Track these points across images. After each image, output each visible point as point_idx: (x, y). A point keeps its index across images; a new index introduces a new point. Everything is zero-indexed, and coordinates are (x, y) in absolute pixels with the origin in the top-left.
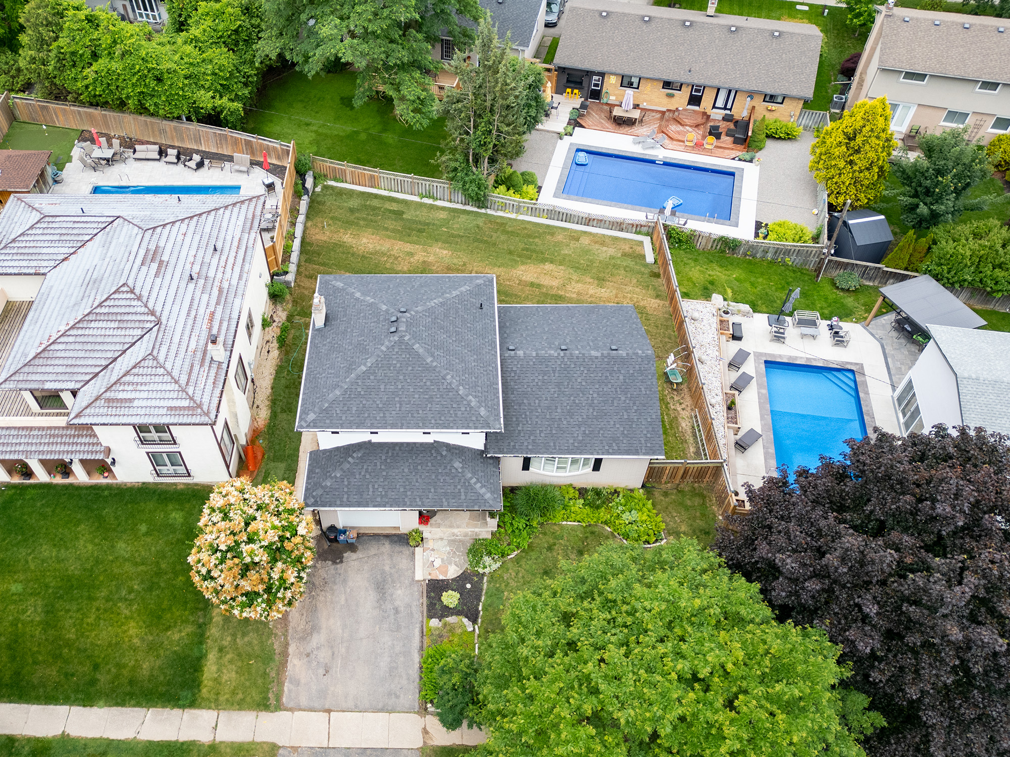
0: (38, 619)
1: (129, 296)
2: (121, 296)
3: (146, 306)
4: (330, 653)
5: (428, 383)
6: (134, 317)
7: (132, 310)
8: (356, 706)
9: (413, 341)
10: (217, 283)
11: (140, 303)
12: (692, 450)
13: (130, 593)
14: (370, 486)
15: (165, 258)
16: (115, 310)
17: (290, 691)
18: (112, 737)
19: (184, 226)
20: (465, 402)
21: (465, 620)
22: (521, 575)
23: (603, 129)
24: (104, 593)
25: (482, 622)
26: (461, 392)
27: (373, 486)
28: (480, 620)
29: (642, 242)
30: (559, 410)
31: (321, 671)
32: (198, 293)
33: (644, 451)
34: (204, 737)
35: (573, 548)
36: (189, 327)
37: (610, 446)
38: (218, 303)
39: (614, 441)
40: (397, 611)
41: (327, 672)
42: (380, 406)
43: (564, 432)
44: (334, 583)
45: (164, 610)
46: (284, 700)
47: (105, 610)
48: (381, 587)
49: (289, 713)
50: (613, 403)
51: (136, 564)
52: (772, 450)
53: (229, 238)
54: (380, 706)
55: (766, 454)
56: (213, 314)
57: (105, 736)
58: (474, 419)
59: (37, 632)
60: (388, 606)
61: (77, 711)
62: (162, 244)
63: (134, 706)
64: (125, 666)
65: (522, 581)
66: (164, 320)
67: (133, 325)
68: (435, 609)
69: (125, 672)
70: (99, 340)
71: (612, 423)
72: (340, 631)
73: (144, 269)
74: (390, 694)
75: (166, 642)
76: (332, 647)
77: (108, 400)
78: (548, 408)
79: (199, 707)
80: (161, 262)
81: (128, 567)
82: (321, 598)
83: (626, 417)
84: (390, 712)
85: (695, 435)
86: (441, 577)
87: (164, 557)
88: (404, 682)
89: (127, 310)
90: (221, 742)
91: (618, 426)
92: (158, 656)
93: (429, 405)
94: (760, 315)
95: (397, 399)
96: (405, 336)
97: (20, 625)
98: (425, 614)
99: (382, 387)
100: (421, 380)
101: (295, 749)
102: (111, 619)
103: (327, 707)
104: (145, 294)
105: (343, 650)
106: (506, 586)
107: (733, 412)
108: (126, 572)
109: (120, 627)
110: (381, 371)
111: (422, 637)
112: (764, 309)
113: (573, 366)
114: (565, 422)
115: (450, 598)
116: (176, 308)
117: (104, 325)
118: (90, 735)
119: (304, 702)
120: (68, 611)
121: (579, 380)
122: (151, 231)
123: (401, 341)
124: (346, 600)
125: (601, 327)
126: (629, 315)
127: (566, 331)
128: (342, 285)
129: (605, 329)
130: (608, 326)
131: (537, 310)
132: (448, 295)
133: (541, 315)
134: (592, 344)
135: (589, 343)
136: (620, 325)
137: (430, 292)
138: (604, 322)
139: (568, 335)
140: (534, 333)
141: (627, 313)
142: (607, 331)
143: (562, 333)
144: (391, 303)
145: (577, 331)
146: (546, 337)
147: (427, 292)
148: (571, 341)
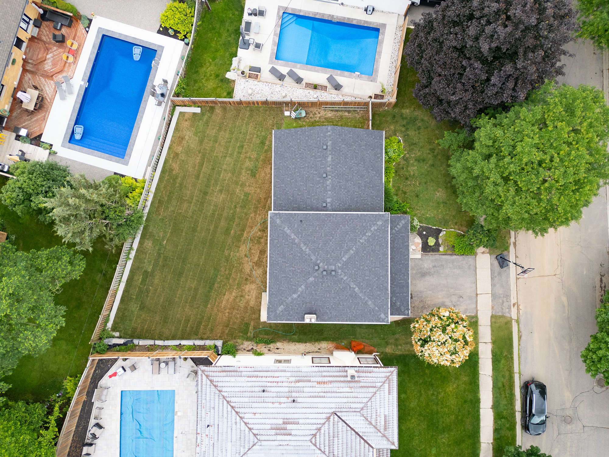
0: (447, 435)
1: (318, 436)
2: (318, 442)
3: (324, 424)
4: (453, 296)
5: (365, 252)
6: (331, 429)
7: (327, 432)
8: (474, 283)
9: (341, 261)
10: (293, 384)
11: (322, 428)
12: (347, 114)
13: (434, 395)
14: (400, 282)
15: (281, 422)
16: (327, 442)
17: (470, 313)
18: (492, 387)
19: (246, 416)
20: (375, 232)
21: (441, 235)
22: (418, 208)
23: (45, 119)
24: (434, 407)
25: (441, 227)
26: (370, 234)
27: (400, 280)
28: (440, 228)
29: (181, 113)
30: (360, 182)
31: (461, 299)
32: (304, 395)
33: (381, 141)
34: (490, 347)
35: (404, 182)
36: (333, 395)
37: (378, 158)
38: (310, 381)
39: (376, 155)
40: (435, 266)
41: (461, 297)
42: (377, 279)
43: (371, 180)
44: (422, 297)
45: (441, 376)
46: (473, 315)
47: (442, 404)
48: (424, 274)
49: (479, 312)
50: (356, 153)
51: (421, 395)
52: (339, 72)
53: (249, 384)
54: (474, 272)
55: (340, 75)
56: (319, 383)
57: (491, 390)
58: (383, 228)
59: (452, 433)
60: (432, 270)
61: (482, 405)
62: (269, 427)
63: (479, 380)
64: (465, 388)
65: (421, 208)
66: (332, 411)
67: (336, 429)
68: (435, 249)
69: (467, 388)
70: (345, 446)
71: (367, 155)
72: (444, 292)
73: (293, 432)
74: (469, 268)
75: (455, 372)
76: (451, 295)
77: (385, 429)
78: (359, 187)
79: (478, 351)
80: (284, 423)
81: (422, 399)
82: (429, 302)
83: (364, 147)
84: (476, 268)
85: (337, 111)
86: (421, 246)
87: (417, 382)
88: (464, 262)
89: (327, 435)
90: (492, 339)
91: (369, 152)
92: (460, 374)
93: (377, 252)
94: (238, 52)
95: (373, 270)
96: (338, 266)
97: (450, 443)
98: (437, 253)
99: (367, 278)
100: (363, 256)
101: (493, 308)
102: (446, 400)
103: (475, 296)
104: (315, 427)
105: (452, 290)
106: (424, 215)
107: (318, 87)
108: (425, 399)
109: (449, 395)
110: (358, 279)
111: (446, 254)
112: (234, 49)
113: (336, 172)
114: (367, 180)
115: (431, 241)
116: (320, 405)
117: (336, 446)
118: (491, 396)
119: (474, 306)
120: (443, 422)
121: (345, 169)
122: (258, 437)
123: (342, 268)
124: (430, 290)
125: (300, 152)
126: (286, 134)
127: (305, 172)
128: (282, 306)
129: (302, 150)
130: (298, 148)
131: (278, 187)
132: (296, 241)
133: (285, 185)
134: (320, 159)
135: (319, 161)
136: (299, 141)
137: (292, 252)
138: (294, 149)
139: (308, 172)
140: (306, 191)
141: (284, 135)
142: (304, 149)
143: (306, 176)
144: (307, 275)
145: (303, 166)
146: (311, 185)
147: (292, 254)
148: (316, 171)
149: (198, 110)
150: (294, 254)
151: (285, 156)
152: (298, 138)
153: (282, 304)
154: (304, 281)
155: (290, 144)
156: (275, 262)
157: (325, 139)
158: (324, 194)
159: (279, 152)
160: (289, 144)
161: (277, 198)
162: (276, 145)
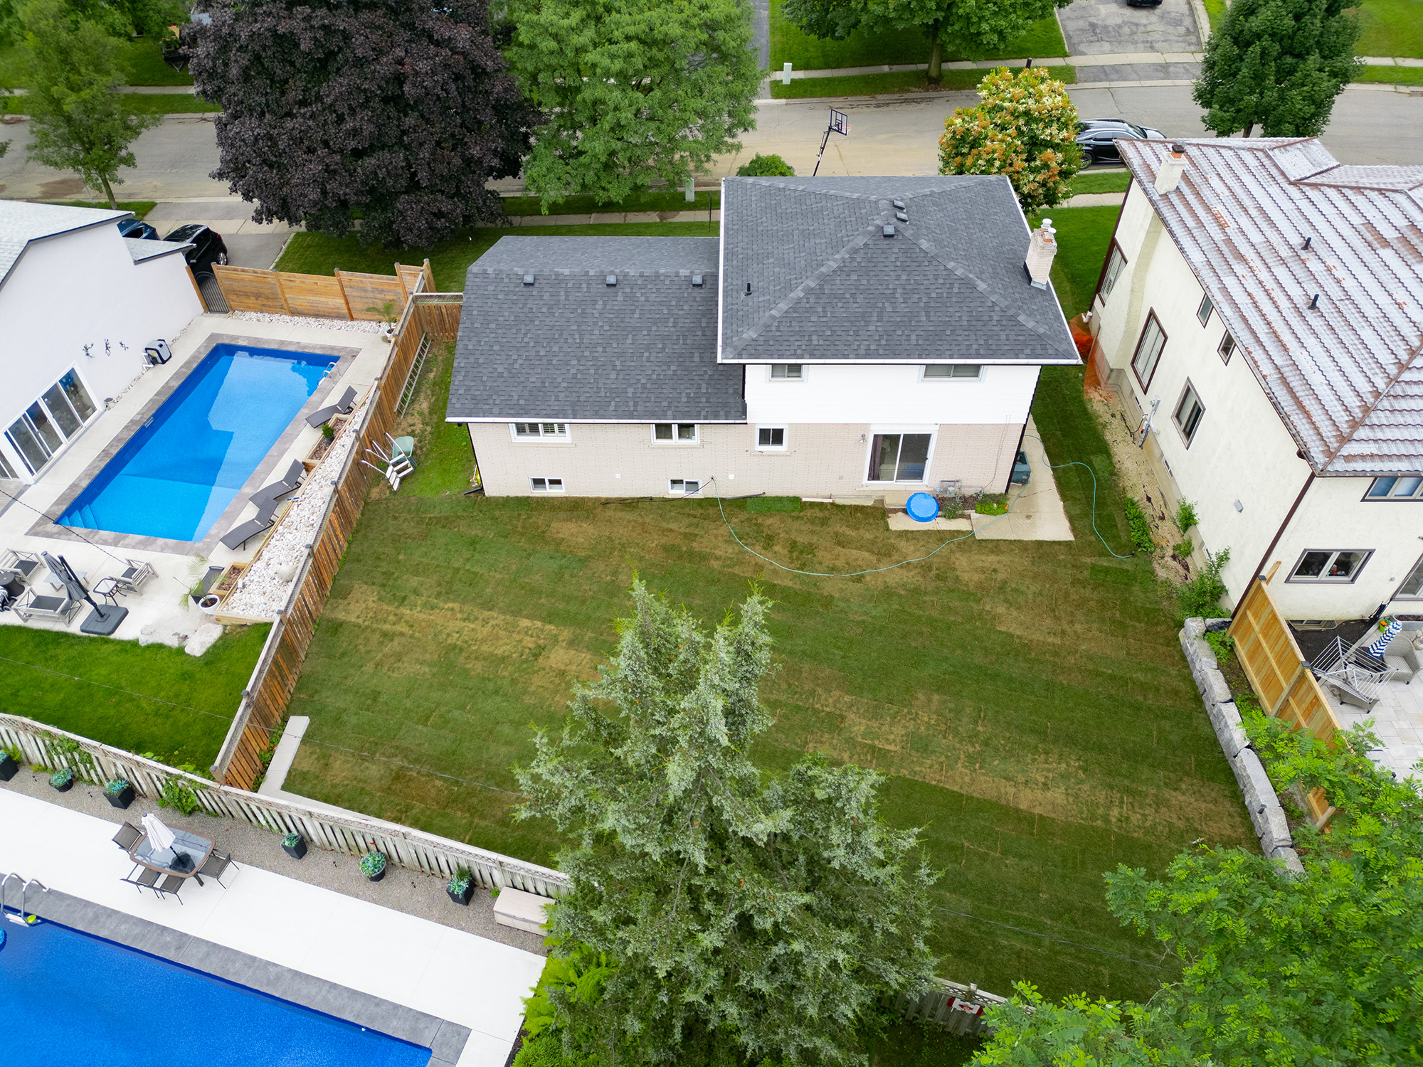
10: (1258, 265)
15: (1386, 252)
32: (1274, 237)
38: (1229, 241)
53: (1310, 341)
56: (1223, 226)
66: (1290, 188)
80: (1386, 244)
104: (1356, 197)
125: (532, 344)
126: (466, 383)
127: (596, 332)
128: (1021, 318)
129: (526, 340)
130: (518, 349)
131: (636, 405)
132: (812, 284)
133: (631, 385)
134: (562, 293)
135: (567, 296)
136: (496, 348)
137: (848, 296)
138: (520, 362)
139: (596, 323)
140: (654, 328)
141: (468, 389)
142: (525, 334)
143: (607, 328)
144: (914, 255)
145: (577, 336)
146: (637, 316)
147: (853, 295)
148: (595, 302)
149: (298, 726)
150: (854, 291)
151: (538, 384)
152: (487, 348)
153: (1013, 318)
154: (935, 263)
155: (500, 369)
156: (883, 342)
157: (506, 280)
158: (667, 282)
159: (522, 402)
160: (501, 375)
161: (669, 407)
162: (496, 410)
